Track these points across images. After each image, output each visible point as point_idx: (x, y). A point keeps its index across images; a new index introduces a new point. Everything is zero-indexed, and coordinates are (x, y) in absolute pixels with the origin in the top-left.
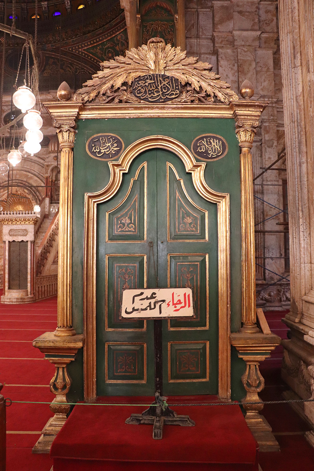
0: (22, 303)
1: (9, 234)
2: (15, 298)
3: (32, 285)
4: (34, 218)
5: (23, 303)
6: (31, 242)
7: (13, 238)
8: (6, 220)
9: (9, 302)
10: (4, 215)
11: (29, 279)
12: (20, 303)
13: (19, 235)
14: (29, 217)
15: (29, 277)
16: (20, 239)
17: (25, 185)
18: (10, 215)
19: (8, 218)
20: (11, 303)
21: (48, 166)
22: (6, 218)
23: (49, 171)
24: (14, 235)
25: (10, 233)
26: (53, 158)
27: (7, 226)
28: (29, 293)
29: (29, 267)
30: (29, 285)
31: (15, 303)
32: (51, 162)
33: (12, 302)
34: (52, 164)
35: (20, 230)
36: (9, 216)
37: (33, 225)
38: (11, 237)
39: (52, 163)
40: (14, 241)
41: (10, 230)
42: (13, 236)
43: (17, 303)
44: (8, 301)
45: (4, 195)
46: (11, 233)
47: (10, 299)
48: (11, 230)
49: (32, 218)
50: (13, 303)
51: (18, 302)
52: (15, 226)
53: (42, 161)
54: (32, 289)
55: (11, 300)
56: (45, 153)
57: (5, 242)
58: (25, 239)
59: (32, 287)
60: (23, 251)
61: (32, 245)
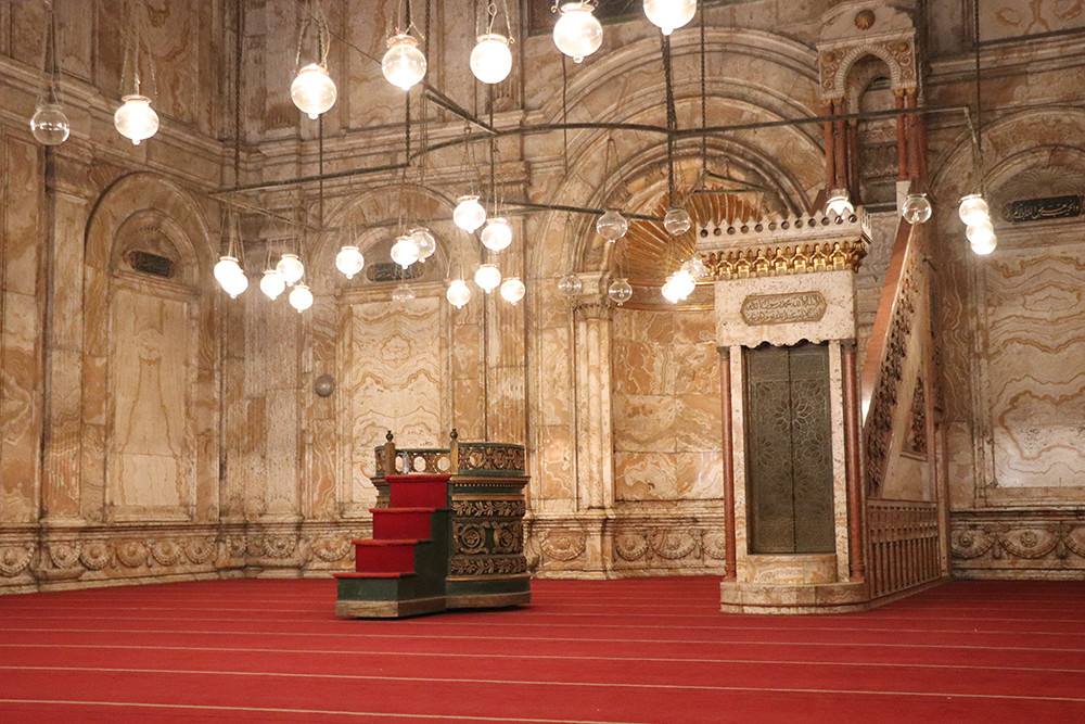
0: (820, 611)
1: (744, 317)
2: (791, 589)
3: (854, 533)
4: (851, 239)
5: (826, 611)
6: (843, 344)
7: (761, 332)
8: (729, 259)
9: (763, 606)
10: (719, 238)
11: (840, 508)
12: (813, 610)
13: (785, 319)
14: (828, 236)
15: (840, 497)
16: (791, 334)
17: (730, 150)
18: (746, 236)
19: (735, 250)
20: (774, 611)
21: (833, 56)
22: (727, 251)
23: (840, 76)
24: (762, 321)
25: (749, 313)
26: (852, 20)
27: (734, 283)
28: (843, 570)
29: (838, 452)
30: (841, 531)
31: (793, 611)
32: (848, 38)
33: (779, 606)
34: (851, 48)
35: (789, 295)
36: (741, 242)
37: (849, 273)
38: (750, 330)
39: (852, 43)
40: (765, 345)
41: (746, 301)
42: (763, 323)
43: (801, 611)
44: (761, 599)
45: (647, 200)
46: (751, 312)
47: (768, 591)
48: (749, 301)
49: (841, 241)
50: (784, 611)
51: (803, 606)
52: (767, 281)
53: (795, 49)
54: (855, 550)
55: (774, 595)
56: (806, 12)
57: (725, 352)
58: (813, 333)
59: (855, 541)
60: (805, 385)
61: (848, 357)
